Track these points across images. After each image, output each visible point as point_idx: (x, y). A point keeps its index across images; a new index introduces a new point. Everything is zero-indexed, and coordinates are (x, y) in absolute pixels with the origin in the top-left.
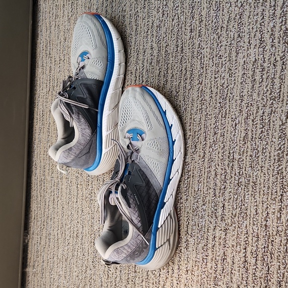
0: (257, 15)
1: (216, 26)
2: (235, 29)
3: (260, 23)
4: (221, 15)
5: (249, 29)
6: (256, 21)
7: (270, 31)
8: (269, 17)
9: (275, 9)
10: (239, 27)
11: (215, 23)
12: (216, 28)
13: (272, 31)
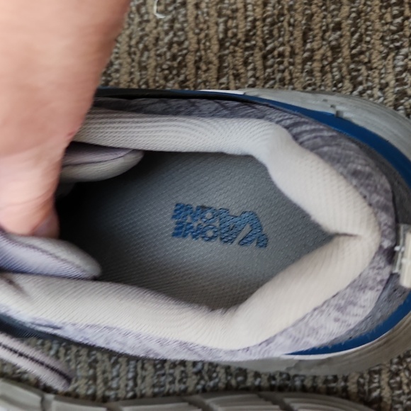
0: (338, 27)
1: (174, 57)
2: (255, 69)
3: (353, 56)
4: (191, 19)
5: (310, 73)
6: (336, 50)
7: (392, 83)
8: (382, 38)
9: (402, 13)
10: (269, 63)
11: (170, 45)
12: (175, 64)
13: (400, 82)
